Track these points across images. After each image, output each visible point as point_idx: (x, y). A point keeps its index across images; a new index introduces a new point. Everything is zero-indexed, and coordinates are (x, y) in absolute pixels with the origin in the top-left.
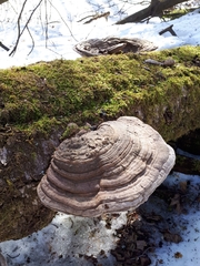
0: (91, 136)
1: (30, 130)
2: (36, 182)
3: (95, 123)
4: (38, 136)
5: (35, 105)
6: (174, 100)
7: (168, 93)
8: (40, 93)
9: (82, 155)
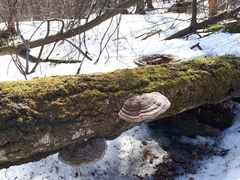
0: (138, 97)
1: (116, 94)
2: (118, 112)
3: (140, 93)
4: (119, 96)
5: (118, 86)
6: (183, 87)
7: (179, 84)
8: (119, 82)
9: (134, 103)
